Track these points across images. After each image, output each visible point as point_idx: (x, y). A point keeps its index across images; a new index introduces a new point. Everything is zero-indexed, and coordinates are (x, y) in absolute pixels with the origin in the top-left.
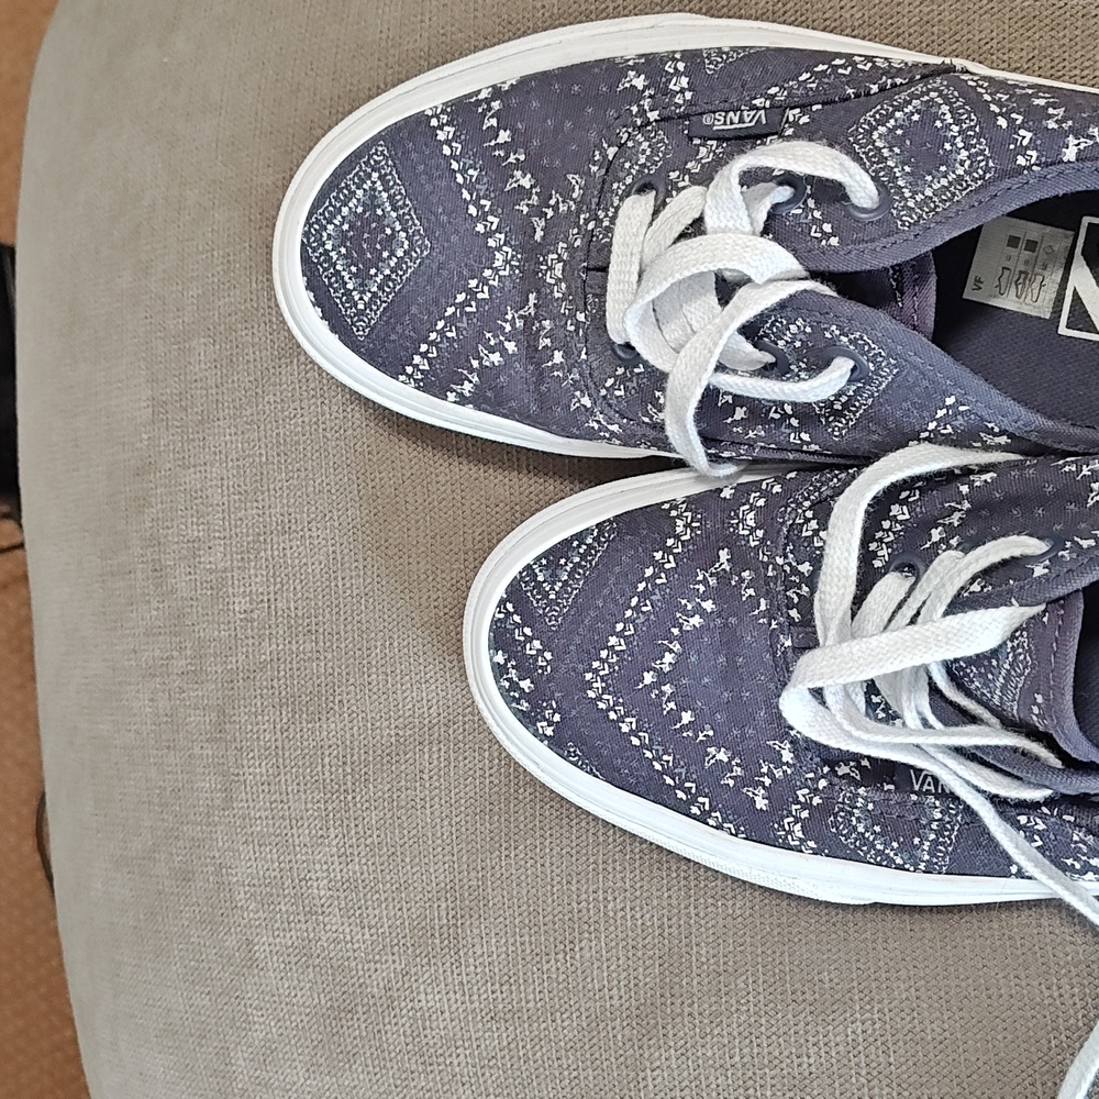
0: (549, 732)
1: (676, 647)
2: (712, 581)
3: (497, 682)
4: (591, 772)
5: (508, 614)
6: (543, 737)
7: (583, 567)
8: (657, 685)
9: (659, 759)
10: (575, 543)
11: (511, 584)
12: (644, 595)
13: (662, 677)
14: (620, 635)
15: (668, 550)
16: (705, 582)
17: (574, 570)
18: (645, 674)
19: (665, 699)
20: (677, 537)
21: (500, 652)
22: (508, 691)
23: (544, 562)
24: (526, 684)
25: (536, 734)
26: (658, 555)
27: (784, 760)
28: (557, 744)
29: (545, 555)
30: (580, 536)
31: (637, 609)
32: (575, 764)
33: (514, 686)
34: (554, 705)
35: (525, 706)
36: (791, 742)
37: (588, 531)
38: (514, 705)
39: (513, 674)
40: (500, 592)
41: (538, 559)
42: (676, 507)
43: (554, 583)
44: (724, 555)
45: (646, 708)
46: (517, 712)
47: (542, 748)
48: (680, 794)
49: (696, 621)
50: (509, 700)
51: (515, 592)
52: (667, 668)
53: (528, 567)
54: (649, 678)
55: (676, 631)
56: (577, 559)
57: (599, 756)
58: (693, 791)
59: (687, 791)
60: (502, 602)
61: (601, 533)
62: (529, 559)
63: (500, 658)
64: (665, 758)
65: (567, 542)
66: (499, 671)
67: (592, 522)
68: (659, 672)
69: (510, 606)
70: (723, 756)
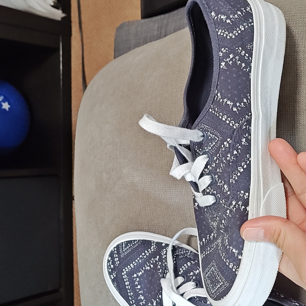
0: (113, 278)
1: (143, 271)
2: (154, 261)
3: (107, 263)
4: (117, 290)
5: (115, 250)
6: (111, 278)
7: (132, 247)
8: (136, 278)
9: (130, 293)
10: (133, 242)
11: (118, 245)
12: (141, 258)
13: (138, 276)
14: (133, 264)
15: (148, 251)
16: (153, 261)
17: (130, 247)
18: (135, 274)
19: (136, 281)
20: (151, 249)
21: (110, 257)
22: (109, 266)
23: (126, 243)
24: (112, 266)
25: (110, 277)
26: (146, 251)
27: (154, 304)
28: (113, 281)
29: (126, 242)
30: (134, 241)
31: (138, 261)
32: (115, 287)
33: (110, 266)
34: (115, 273)
35: (110, 270)
36: (156, 301)
37: (136, 240)
38: (108, 269)
39: (111, 263)
40: (115, 245)
41: (125, 242)
42: (153, 243)
43: (125, 248)
44: (158, 257)
45: (132, 281)
46: (108, 271)
47: (110, 281)
48: (131, 302)
49: (149, 268)
50: (108, 268)
51: (118, 247)
52: (139, 275)
53: (122, 243)
54: (135, 275)
55: (144, 268)
56: (131, 245)
57: (120, 287)
58: (134, 302)
59: (133, 302)
60: (115, 248)
61: (138, 242)
62: (123, 241)
63: (110, 259)
64: (131, 293)
65: (131, 241)
66: (109, 261)
67: (138, 239)
68: (138, 275)
69: (116, 249)
70: (142, 298)
